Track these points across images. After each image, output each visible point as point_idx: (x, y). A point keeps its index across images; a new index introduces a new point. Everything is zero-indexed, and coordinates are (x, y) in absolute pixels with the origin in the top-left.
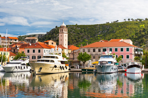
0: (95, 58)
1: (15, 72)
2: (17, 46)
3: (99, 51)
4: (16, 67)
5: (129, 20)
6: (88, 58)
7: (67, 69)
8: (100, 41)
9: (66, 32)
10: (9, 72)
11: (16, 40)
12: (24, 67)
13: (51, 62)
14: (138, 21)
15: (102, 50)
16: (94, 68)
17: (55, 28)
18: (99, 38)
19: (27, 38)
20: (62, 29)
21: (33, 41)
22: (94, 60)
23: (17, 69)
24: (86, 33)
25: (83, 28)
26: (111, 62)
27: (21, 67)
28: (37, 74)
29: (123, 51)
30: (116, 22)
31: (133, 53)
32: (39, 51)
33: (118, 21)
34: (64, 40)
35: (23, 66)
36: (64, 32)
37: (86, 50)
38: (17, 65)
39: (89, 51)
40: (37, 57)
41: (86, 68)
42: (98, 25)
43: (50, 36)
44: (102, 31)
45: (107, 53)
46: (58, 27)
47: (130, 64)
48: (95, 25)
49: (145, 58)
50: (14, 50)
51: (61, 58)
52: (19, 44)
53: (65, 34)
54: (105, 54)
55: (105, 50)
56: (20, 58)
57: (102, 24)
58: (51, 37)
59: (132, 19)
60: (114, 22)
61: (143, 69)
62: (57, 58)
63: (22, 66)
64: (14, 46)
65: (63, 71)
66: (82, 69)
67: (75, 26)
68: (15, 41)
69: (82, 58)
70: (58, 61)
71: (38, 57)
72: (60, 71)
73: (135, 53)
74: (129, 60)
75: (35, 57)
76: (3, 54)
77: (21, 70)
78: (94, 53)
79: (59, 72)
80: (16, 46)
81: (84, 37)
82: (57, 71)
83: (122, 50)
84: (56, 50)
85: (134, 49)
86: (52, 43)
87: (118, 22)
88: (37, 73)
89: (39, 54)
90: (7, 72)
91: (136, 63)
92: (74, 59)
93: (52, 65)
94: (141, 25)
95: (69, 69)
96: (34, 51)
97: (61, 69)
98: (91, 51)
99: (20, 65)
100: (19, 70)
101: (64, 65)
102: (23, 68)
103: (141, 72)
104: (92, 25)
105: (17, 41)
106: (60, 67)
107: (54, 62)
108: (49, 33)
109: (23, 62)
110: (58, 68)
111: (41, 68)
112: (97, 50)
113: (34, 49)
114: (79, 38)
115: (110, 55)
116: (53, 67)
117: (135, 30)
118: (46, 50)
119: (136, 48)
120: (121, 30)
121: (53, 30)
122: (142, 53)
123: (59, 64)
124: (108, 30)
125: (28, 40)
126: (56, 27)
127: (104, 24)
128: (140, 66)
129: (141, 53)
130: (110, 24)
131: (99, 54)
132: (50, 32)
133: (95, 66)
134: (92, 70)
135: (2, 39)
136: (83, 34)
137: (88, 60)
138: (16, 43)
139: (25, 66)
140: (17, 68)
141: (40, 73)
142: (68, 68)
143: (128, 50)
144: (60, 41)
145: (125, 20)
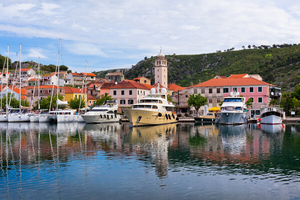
0: (212, 102)
1: (99, 123)
2: (96, 86)
3: (218, 92)
4: (101, 115)
5: (249, 47)
6: (203, 102)
7: (174, 118)
8: (215, 78)
9: (164, 65)
10: (91, 123)
11: (92, 77)
12: (112, 116)
13: (153, 108)
14: (263, 48)
15: (222, 90)
16: (213, 117)
17: (144, 59)
18: (207, 73)
19: (108, 74)
20: (159, 60)
21: (117, 79)
22: (211, 105)
23: (101, 119)
24: (188, 67)
25: (184, 60)
26: (240, 107)
27: (108, 116)
28: (135, 126)
29: (261, 91)
30: (231, 50)
31: (268, 94)
32: (131, 93)
33: (233, 48)
34: (163, 77)
35: (110, 115)
36: (162, 65)
37: (199, 91)
38: (103, 113)
39: (203, 92)
40: (127, 102)
41: (201, 117)
42: (205, 54)
43: (137, 71)
44: (212, 64)
45: (233, 94)
46: (148, 58)
47: (266, 111)
48: (201, 55)
49: (286, 101)
50: (92, 92)
51: (166, 103)
52: (98, 83)
53: (163, 68)
54: (230, 96)
55: (226, 90)
56: (106, 102)
57: (210, 54)
58: (139, 73)
59: (254, 46)
60: (228, 50)
61: (284, 118)
62: (161, 102)
63: (108, 114)
64: (92, 85)
65: (169, 121)
66: (195, 118)
67: (172, 56)
68: (91, 79)
69: (194, 102)
70: (163, 107)
71: (129, 101)
72: (166, 121)
73: (270, 94)
74: (262, 104)
75: (124, 101)
76: (78, 97)
77: (108, 121)
78: (210, 95)
79: (164, 123)
80: (94, 86)
81: (185, 72)
82: (162, 122)
83: (251, 90)
84: (158, 90)
85: (270, 89)
86: (145, 81)
87: (234, 50)
88: (134, 124)
89: (131, 97)
90: (89, 123)
91: (275, 110)
92: (179, 104)
93: (155, 112)
94: (267, 55)
95: (177, 119)
96: (123, 93)
97: (167, 119)
98: (206, 91)
99: (106, 113)
100: (105, 120)
101: (170, 113)
102: (110, 117)
103: (281, 122)
104: (196, 55)
105: (94, 79)
106: (166, 115)
107: (157, 108)
108: (135, 67)
109: (109, 109)
110: (163, 117)
111: (140, 118)
112: (214, 91)
113: (123, 90)
114: (178, 74)
115: (237, 97)
116: (157, 116)
117: (258, 62)
118: (140, 90)
119: (271, 87)
120: (238, 62)
121: (140, 62)
122: (280, 94)
123: (164, 112)
124: (220, 61)
125: (110, 77)
126: (146, 58)
127: (214, 54)
128: (279, 113)
129: (278, 95)
130: (223, 53)
131: (217, 96)
132: (137, 65)
133: (214, 115)
134: (210, 120)
135: (74, 76)
136: (185, 68)
137: (204, 105)
138: (93, 82)
139: (112, 114)
140: (101, 117)
141: (139, 124)
142: (176, 117)
143: (260, 89)
144: (156, 77)
145: (243, 47)
